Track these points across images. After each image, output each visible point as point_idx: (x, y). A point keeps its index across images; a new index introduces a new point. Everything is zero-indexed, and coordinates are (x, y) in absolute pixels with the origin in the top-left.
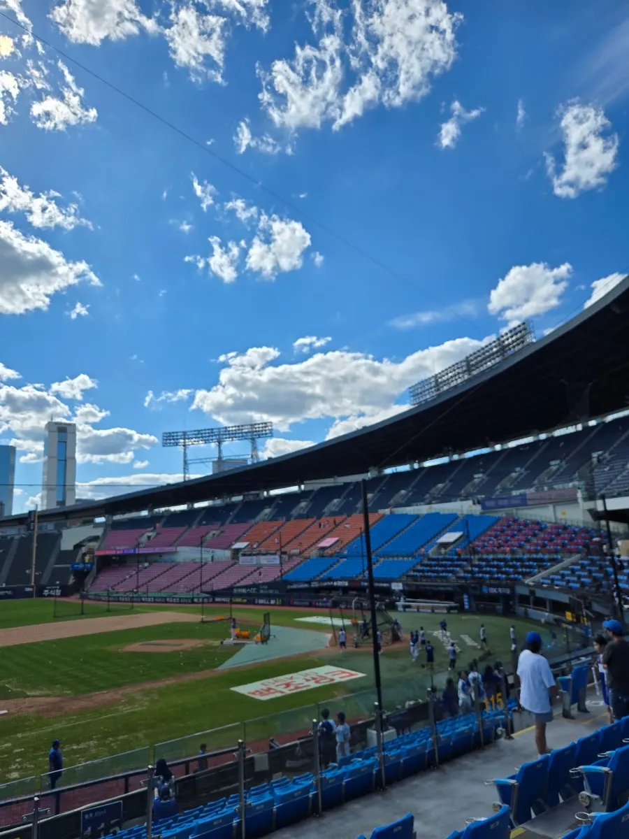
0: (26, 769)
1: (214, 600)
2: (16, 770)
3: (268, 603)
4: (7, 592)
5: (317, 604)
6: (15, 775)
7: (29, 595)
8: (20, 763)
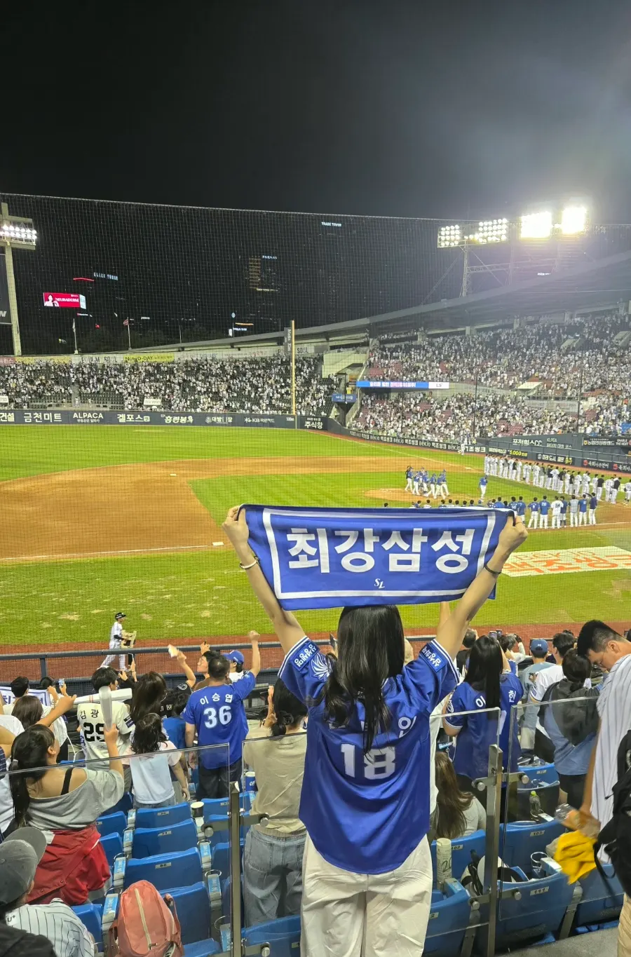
0: (219, 609)
1: (487, 450)
2: (211, 608)
3: (554, 459)
4: (269, 420)
5: (620, 468)
6: (207, 614)
7: (291, 425)
8: (216, 602)
